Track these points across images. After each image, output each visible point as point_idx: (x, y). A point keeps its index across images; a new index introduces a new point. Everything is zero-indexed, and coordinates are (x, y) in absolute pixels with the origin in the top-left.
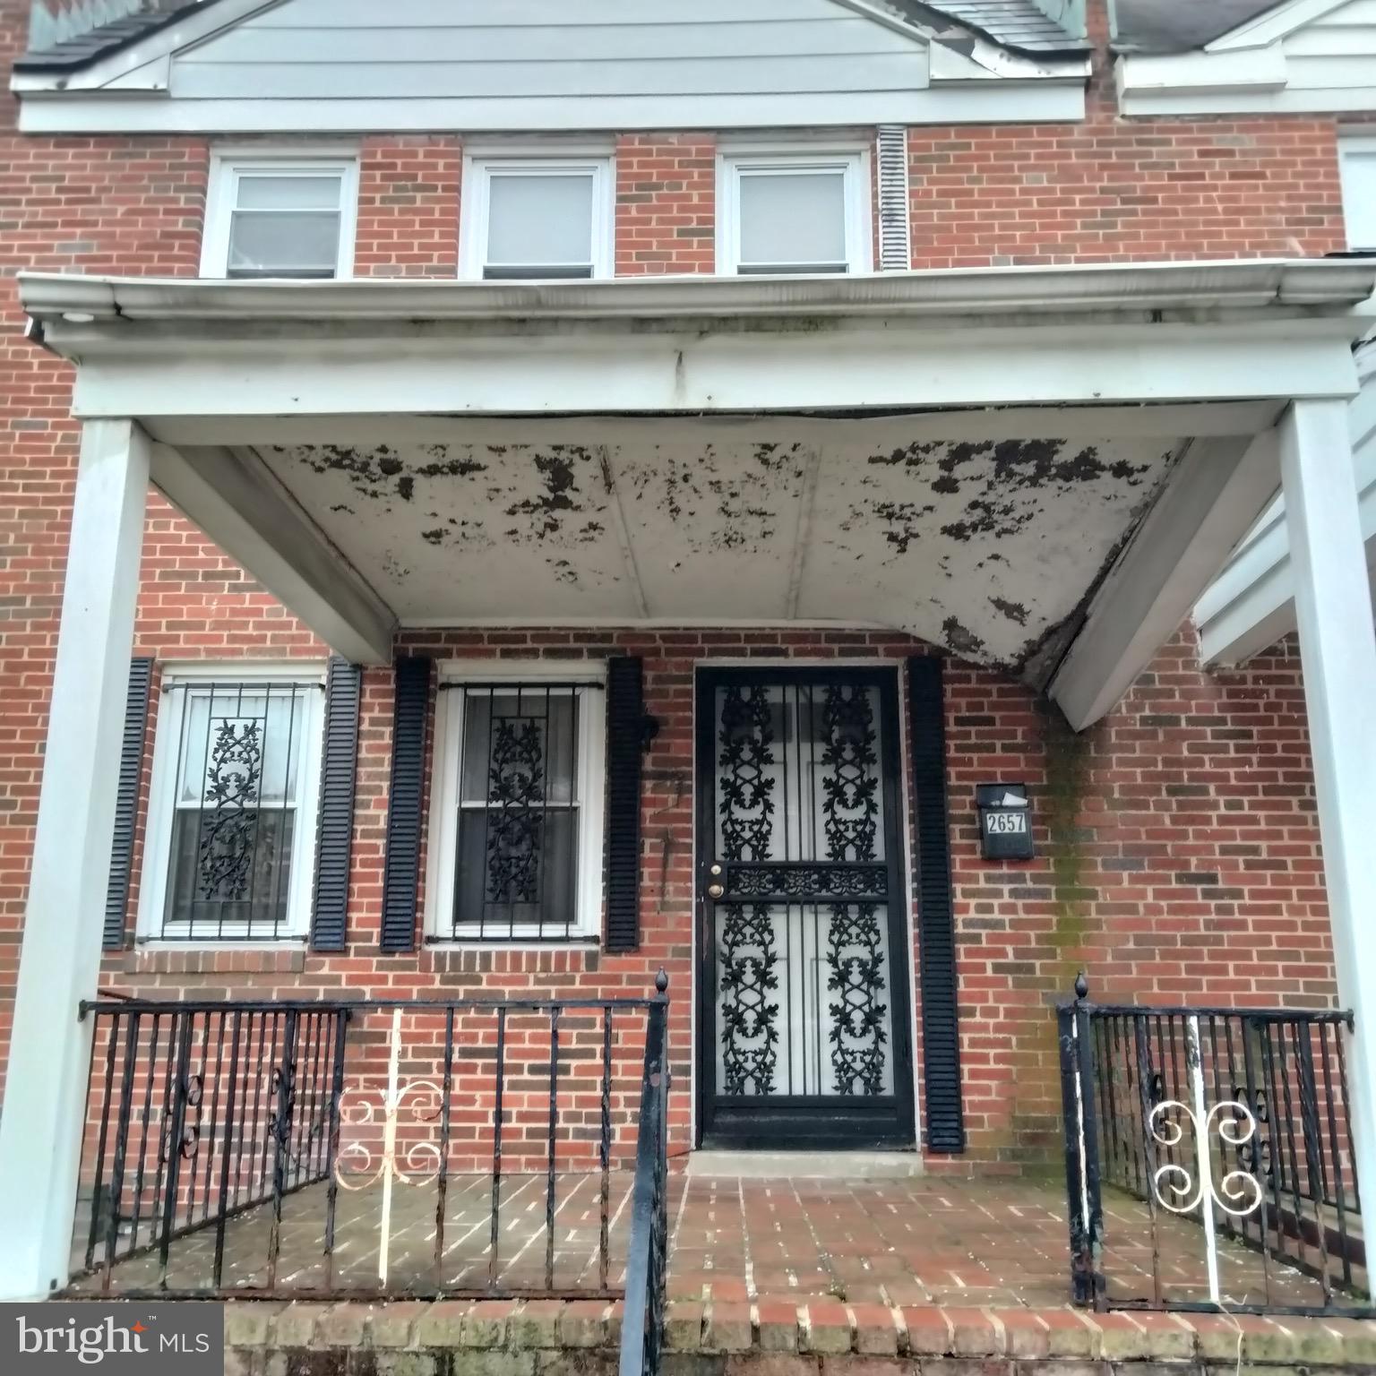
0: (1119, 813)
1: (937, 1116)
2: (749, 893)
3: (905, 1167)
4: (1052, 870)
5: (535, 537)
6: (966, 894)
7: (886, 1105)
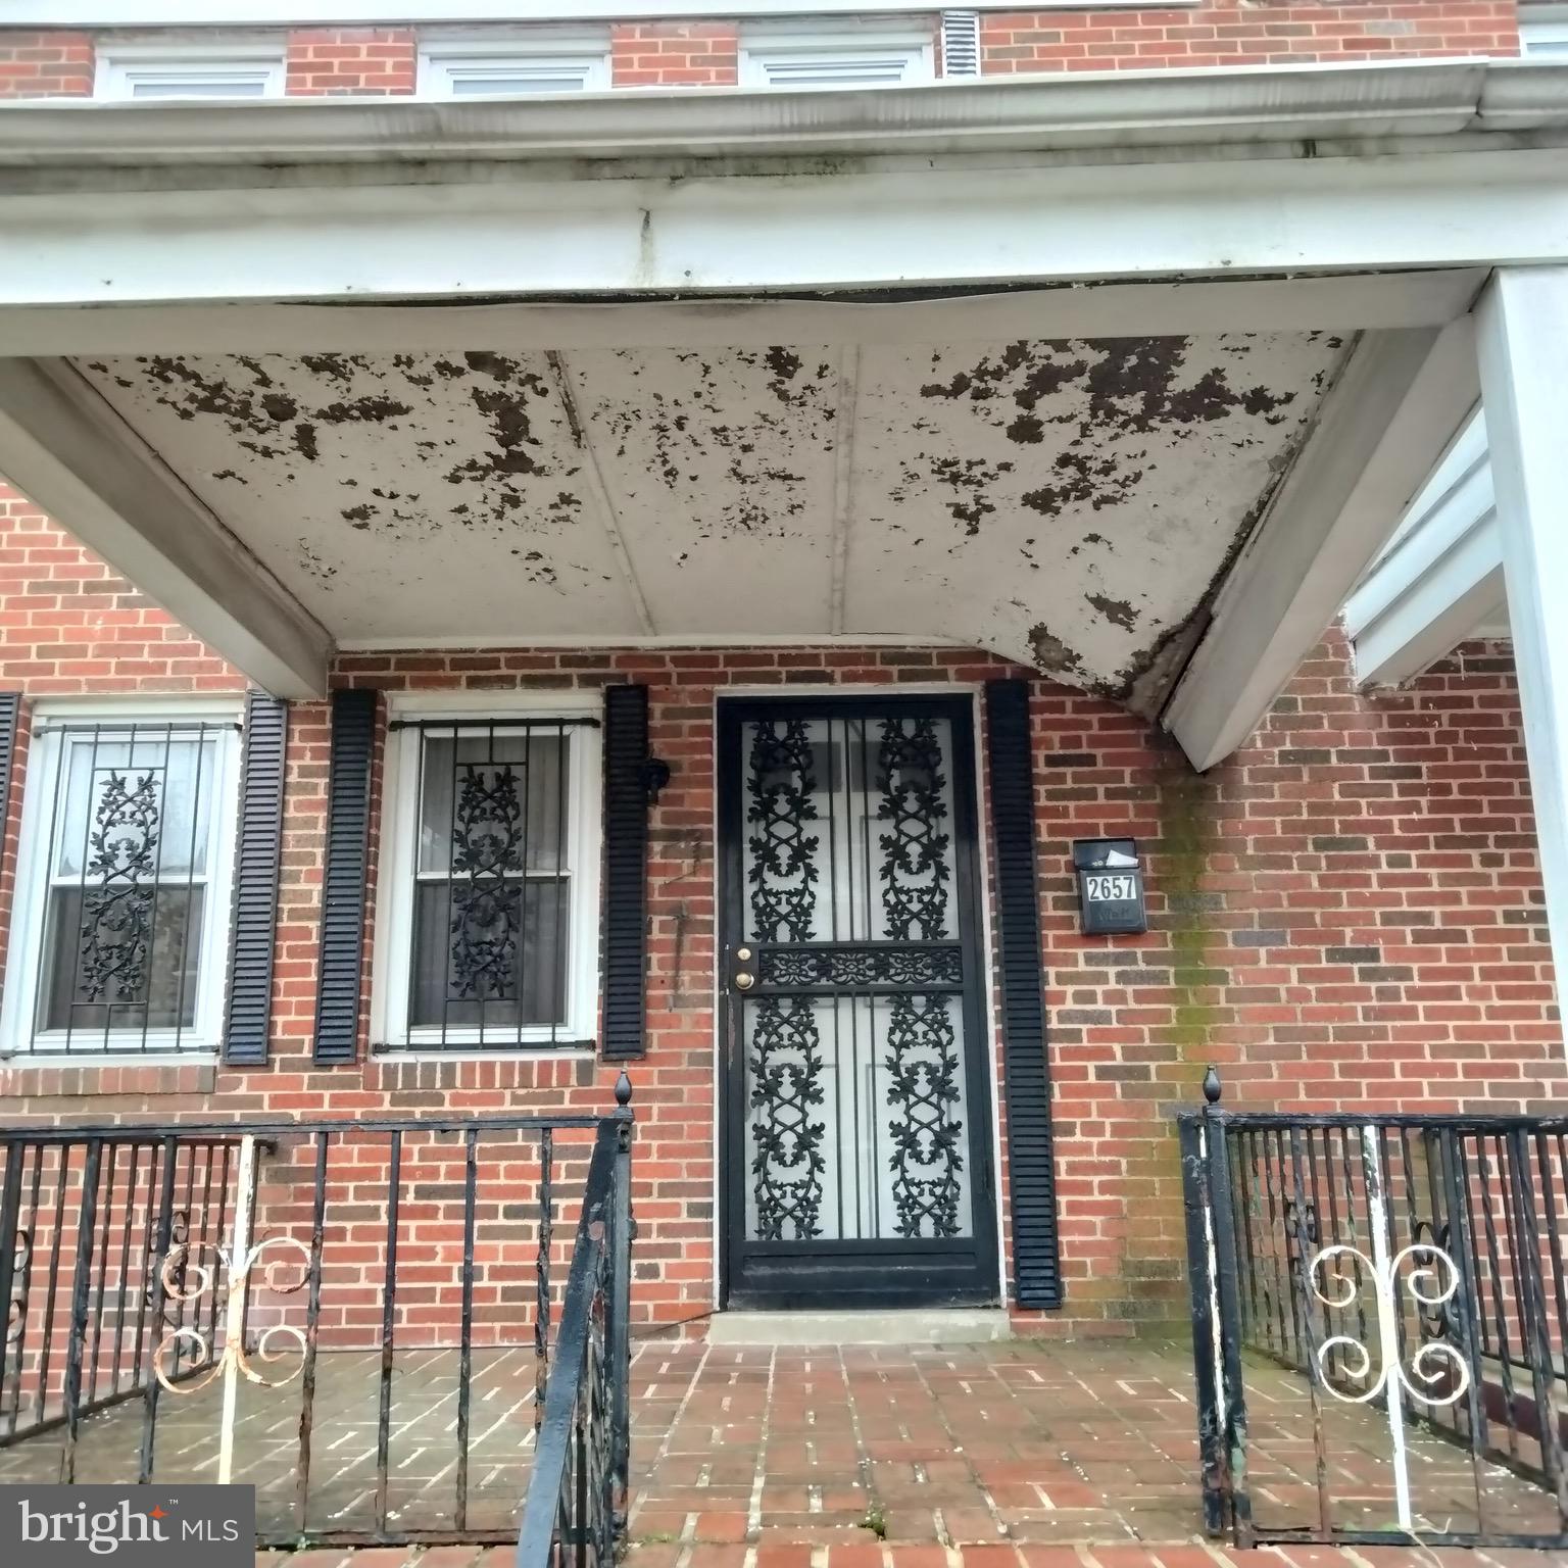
0: (1254, 873)
1: (1028, 1263)
2: (787, 983)
3: (985, 1328)
4: (1170, 948)
5: (492, 516)
6: (1061, 979)
7: (963, 1249)
